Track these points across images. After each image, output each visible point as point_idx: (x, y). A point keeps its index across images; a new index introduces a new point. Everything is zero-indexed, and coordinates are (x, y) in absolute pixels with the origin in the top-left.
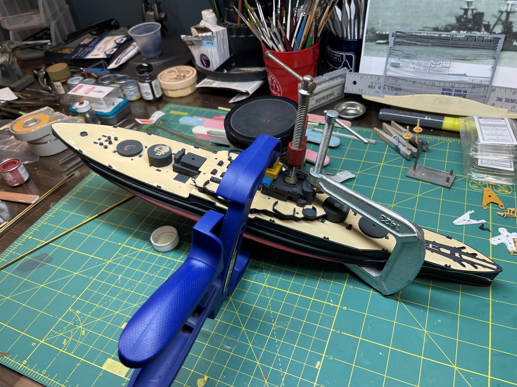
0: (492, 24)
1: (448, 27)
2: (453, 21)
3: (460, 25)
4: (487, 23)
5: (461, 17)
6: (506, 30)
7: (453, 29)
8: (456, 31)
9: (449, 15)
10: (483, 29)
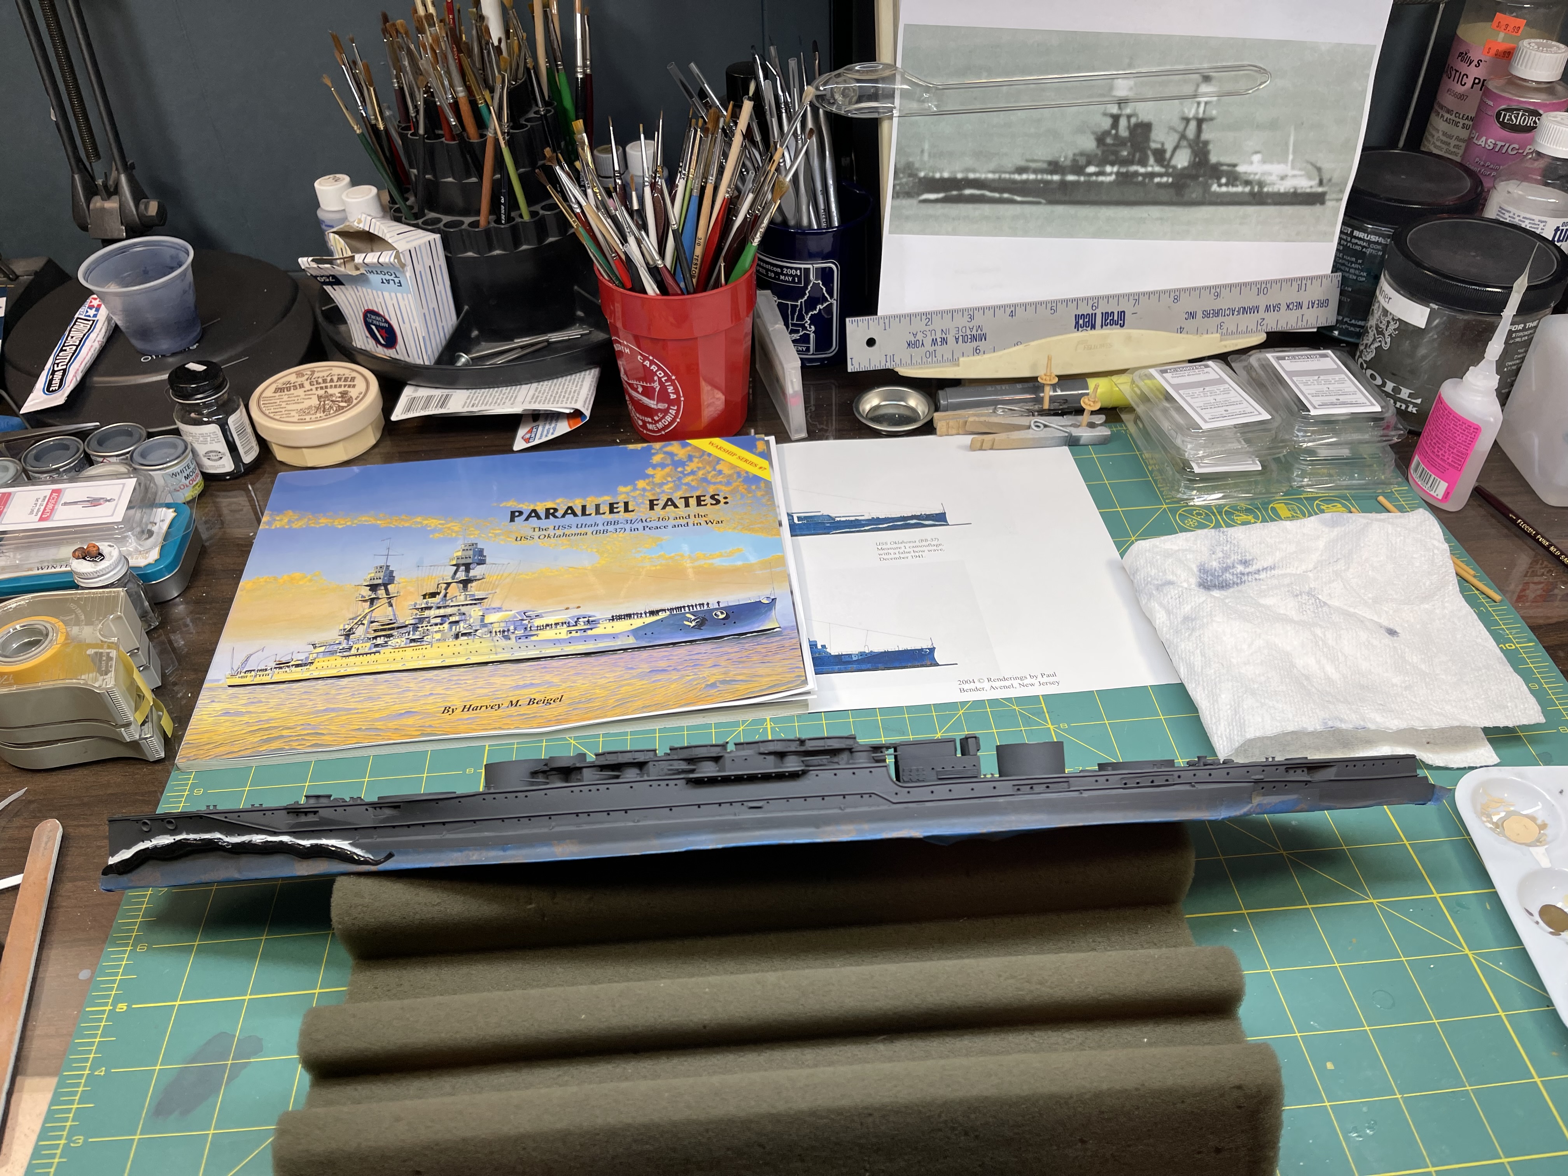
0: (1169, 147)
1: (1078, 158)
2: (1089, 144)
3: (1103, 152)
4: (1159, 146)
5: (1107, 133)
6: (1197, 160)
7: (1089, 163)
8: (1097, 166)
9: (1080, 130)
10: (1151, 160)
